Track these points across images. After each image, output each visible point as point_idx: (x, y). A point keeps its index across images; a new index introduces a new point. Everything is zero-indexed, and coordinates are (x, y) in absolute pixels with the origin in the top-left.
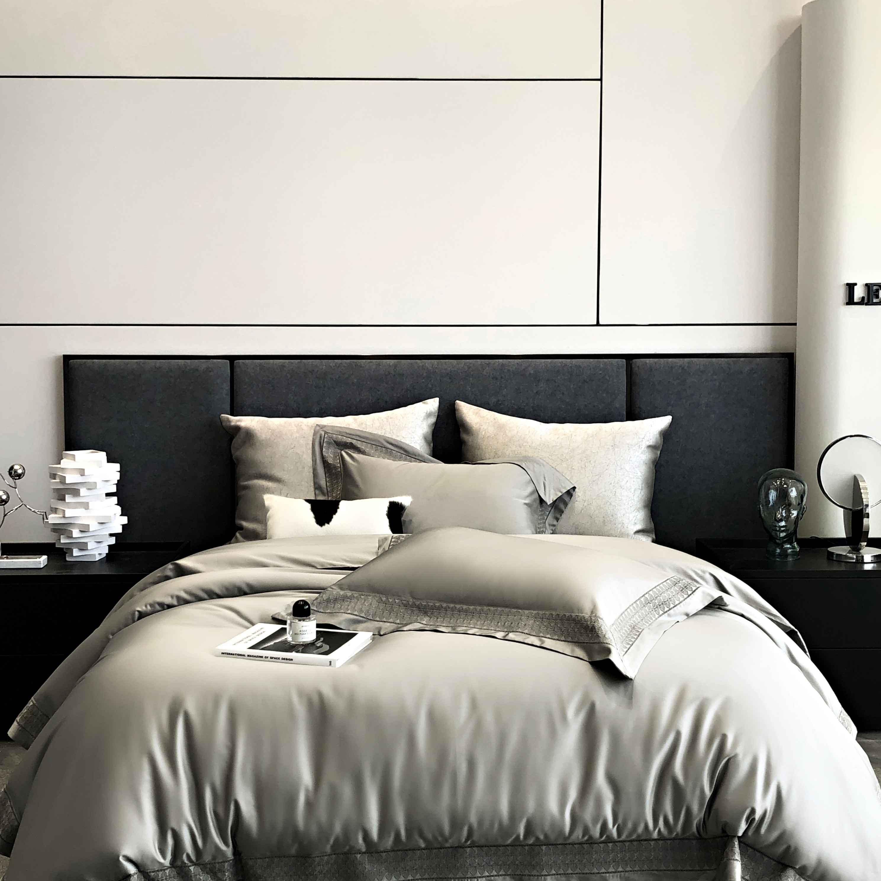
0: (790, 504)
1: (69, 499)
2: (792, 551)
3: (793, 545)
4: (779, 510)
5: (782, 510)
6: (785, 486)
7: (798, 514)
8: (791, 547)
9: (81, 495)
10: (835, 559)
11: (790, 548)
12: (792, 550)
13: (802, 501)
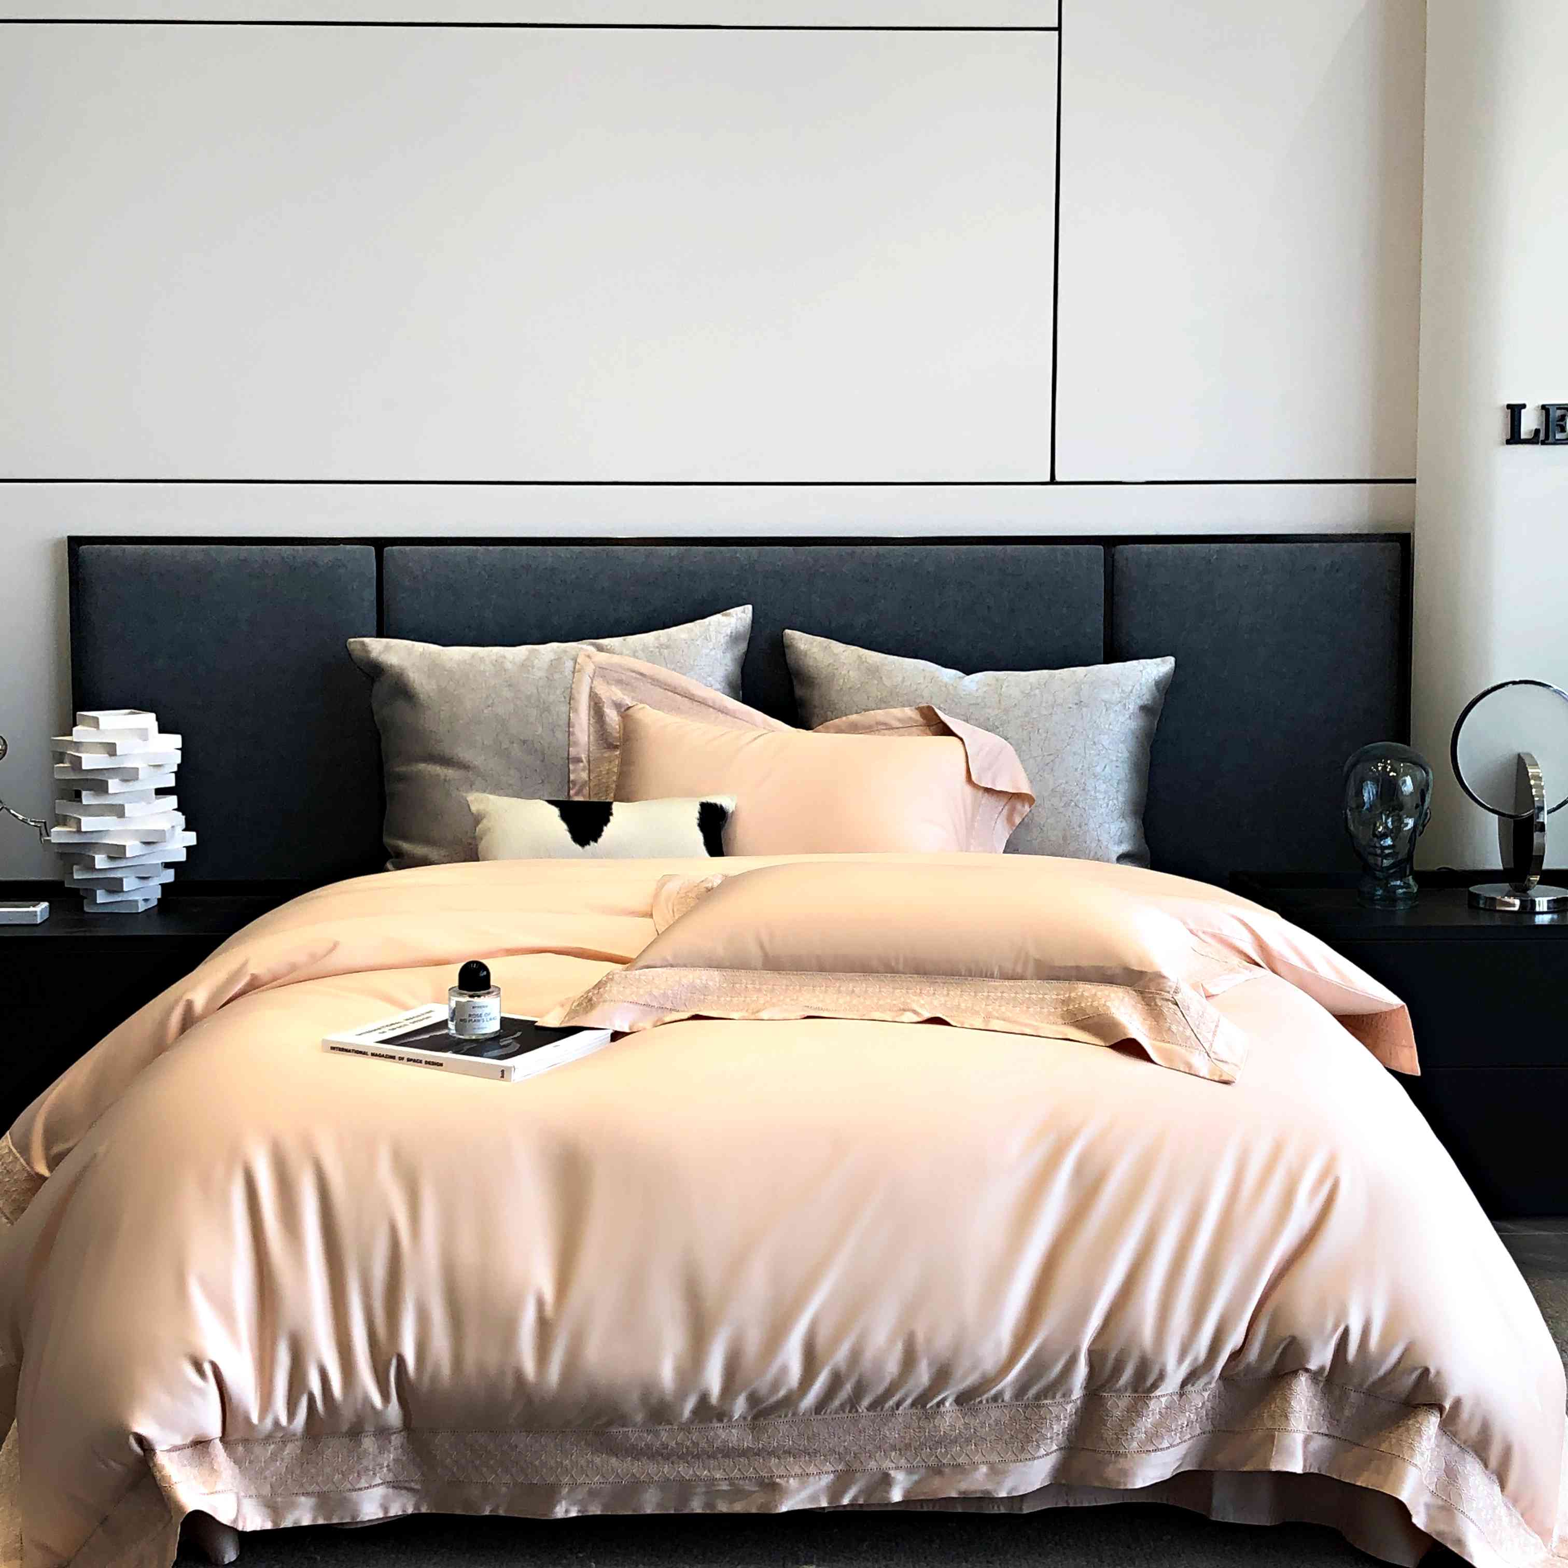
0: (1400, 807)
1: (88, 798)
2: (1404, 893)
3: (1406, 880)
4: (1382, 819)
5: (1386, 819)
6: (1392, 774)
7: (1415, 826)
8: (1402, 884)
9: (110, 791)
10: (1482, 906)
11: (1400, 887)
12: (1404, 890)
13: (1423, 800)
